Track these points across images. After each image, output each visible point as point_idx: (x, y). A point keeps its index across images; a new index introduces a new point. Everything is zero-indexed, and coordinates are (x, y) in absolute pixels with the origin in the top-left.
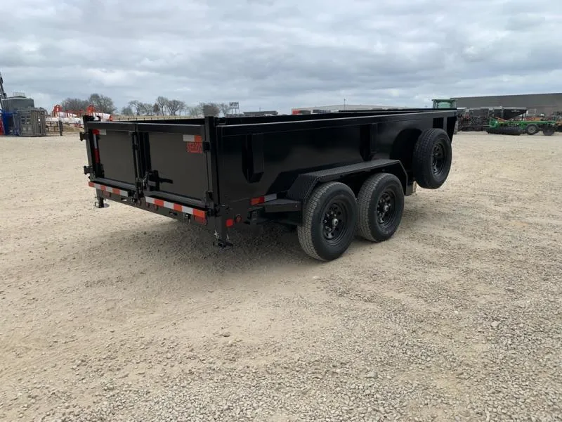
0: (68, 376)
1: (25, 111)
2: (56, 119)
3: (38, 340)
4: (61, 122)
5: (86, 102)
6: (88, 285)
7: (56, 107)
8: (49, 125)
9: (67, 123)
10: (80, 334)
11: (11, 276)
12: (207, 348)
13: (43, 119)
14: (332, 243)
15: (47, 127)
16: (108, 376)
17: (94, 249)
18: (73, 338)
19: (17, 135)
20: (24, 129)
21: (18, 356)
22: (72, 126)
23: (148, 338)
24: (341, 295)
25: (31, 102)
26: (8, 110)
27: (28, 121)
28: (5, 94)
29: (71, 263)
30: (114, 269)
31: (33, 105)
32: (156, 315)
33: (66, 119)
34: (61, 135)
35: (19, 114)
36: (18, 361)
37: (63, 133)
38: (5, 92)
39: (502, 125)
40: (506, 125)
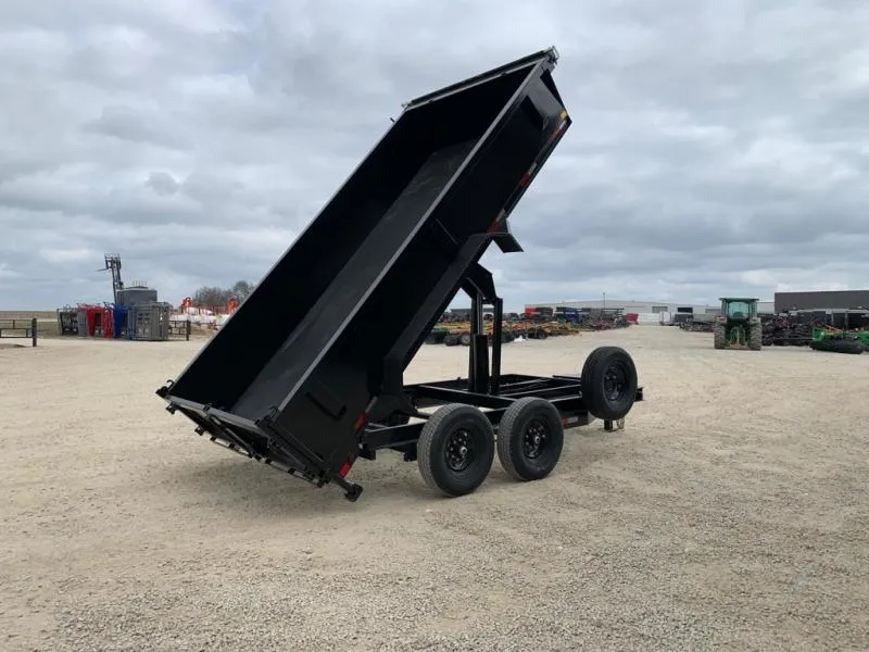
0: (153, 572)
1: (144, 306)
2: (182, 317)
3: (130, 545)
4: (188, 322)
5: (229, 293)
6: (186, 506)
7: (185, 301)
8: (173, 325)
9: (198, 324)
10: (170, 544)
11: (110, 494)
12: (285, 561)
13: (166, 318)
14: (457, 476)
15: (170, 328)
16: (188, 574)
17: (199, 474)
18: (163, 547)
19: (131, 339)
20: (140, 330)
21: (111, 556)
22: (204, 327)
23: (233, 549)
24: (446, 528)
25: (152, 295)
26: (122, 304)
27: (147, 319)
28: (121, 284)
29: (172, 486)
30: (216, 494)
31: (155, 299)
32: (246, 534)
33: (197, 318)
34: (188, 340)
35: (137, 309)
36: (110, 560)
37: (191, 337)
38: (122, 280)
39: (832, 337)
40: (838, 338)
